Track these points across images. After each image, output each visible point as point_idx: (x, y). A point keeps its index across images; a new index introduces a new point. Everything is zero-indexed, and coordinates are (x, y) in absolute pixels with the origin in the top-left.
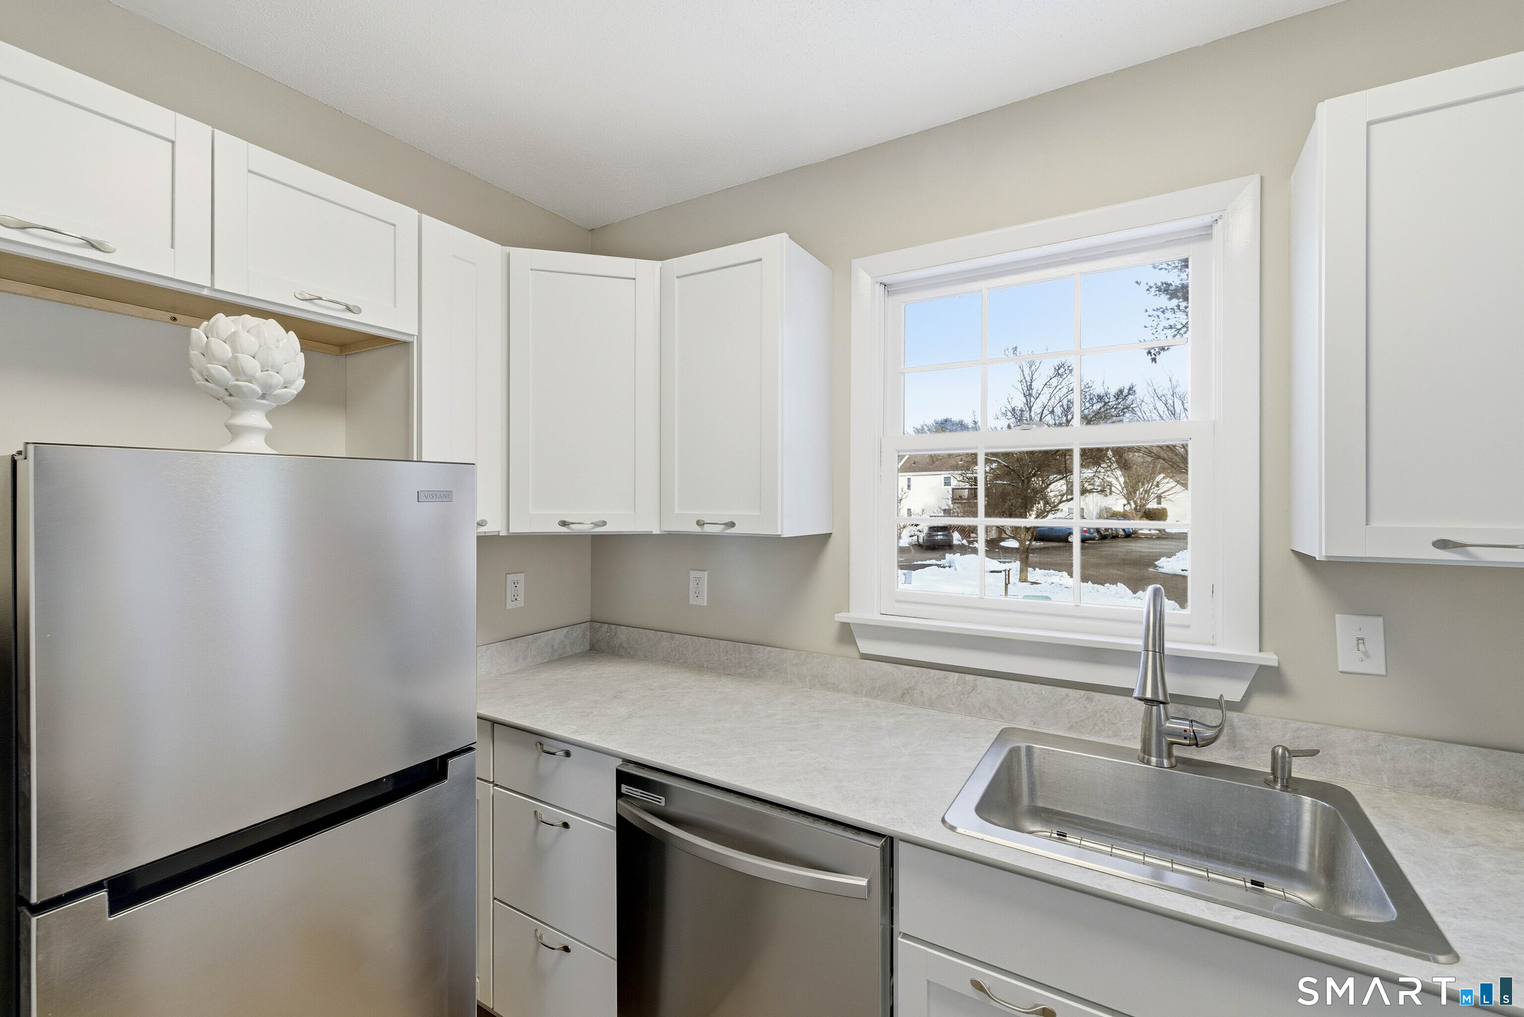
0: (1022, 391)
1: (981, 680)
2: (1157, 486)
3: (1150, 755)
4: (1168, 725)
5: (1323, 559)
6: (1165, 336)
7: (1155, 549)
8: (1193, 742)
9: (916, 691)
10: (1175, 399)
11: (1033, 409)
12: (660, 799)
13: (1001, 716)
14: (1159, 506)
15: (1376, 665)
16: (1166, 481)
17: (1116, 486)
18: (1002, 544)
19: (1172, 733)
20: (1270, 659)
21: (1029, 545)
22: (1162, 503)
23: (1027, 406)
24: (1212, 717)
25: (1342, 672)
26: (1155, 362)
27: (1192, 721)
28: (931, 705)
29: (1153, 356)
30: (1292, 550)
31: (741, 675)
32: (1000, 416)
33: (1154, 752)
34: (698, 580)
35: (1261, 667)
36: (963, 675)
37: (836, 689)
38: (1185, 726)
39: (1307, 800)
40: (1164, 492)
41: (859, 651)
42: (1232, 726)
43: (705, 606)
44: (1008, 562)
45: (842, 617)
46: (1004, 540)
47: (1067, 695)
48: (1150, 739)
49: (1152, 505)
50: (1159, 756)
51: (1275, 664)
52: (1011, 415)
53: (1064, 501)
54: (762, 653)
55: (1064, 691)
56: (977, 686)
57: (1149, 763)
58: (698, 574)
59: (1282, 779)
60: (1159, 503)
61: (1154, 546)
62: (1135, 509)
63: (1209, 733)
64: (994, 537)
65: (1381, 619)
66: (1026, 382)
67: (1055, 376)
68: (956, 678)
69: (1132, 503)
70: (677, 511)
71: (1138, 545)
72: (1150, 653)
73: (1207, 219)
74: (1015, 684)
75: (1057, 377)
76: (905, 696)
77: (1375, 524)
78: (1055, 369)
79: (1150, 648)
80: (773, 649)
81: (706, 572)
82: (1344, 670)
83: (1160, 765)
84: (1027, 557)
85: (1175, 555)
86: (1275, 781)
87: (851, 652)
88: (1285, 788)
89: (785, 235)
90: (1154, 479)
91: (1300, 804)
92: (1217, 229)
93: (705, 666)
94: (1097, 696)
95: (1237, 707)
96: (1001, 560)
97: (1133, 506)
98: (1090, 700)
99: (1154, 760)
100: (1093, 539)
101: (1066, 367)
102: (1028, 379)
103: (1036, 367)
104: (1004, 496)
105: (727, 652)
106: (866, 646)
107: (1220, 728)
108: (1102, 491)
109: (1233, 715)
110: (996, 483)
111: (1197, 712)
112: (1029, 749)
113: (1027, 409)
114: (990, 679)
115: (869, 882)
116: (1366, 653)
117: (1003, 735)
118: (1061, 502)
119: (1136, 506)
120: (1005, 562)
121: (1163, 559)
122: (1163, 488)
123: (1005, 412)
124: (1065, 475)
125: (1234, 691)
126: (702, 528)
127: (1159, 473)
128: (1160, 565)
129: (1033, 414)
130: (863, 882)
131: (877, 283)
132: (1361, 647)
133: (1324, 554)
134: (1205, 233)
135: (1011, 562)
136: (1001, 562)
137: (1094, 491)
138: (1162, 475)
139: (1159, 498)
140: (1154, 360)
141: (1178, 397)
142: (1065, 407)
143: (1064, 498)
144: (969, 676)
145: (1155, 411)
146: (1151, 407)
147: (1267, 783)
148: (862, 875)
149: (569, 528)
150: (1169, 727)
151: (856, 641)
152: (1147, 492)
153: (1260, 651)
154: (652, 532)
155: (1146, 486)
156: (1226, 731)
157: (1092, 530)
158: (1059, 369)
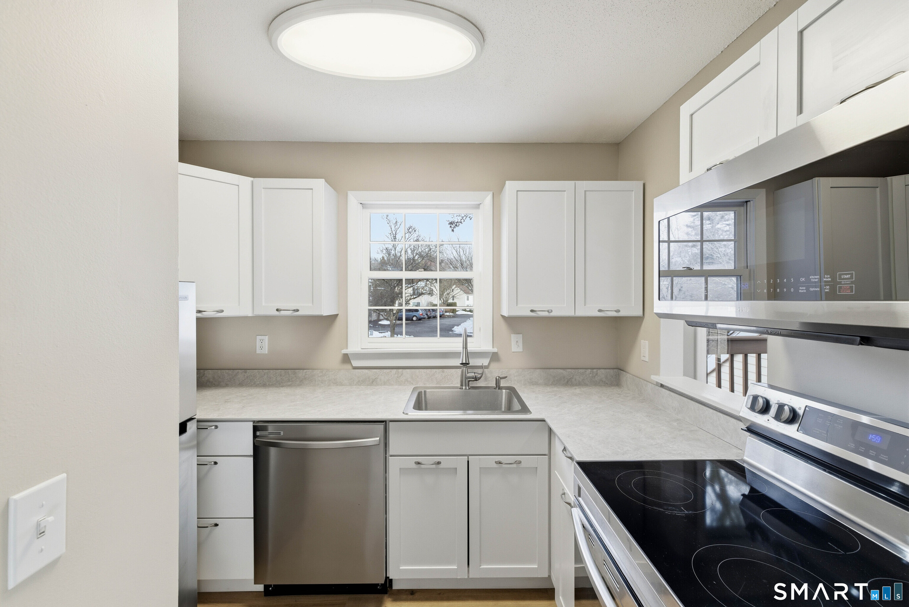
0: (391, 239)
1: (405, 371)
2: (453, 291)
3: (463, 386)
4: (468, 375)
5: (507, 316)
6: (457, 219)
7: (452, 322)
8: (475, 379)
9: (378, 379)
10: (460, 249)
11: (396, 249)
12: (280, 433)
13: (412, 384)
14: (453, 301)
15: (520, 349)
16: (456, 289)
17: (434, 291)
18: (380, 323)
19: (469, 378)
20: (495, 350)
21: (395, 322)
22: (454, 300)
23: (393, 248)
24: (480, 371)
25: (513, 352)
26: (453, 232)
27: (475, 373)
28: (385, 384)
29: (453, 229)
30: (501, 315)
31: (289, 386)
32: (379, 251)
33: (464, 385)
34: (262, 340)
35: (493, 353)
36: (398, 370)
37: (341, 384)
38: (473, 375)
39: (504, 391)
40: (455, 294)
41: (352, 366)
42: (485, 374)
43: (266, 354)
44: (384, 333)
45: (344, 351)
46: (381, 320)
47: (436, 372)
48: (463, 381)
49: (450, 301)
50: (466, 386)
51: (497, 352)
52: (385, 251)
53: (412, 299)
54: (301, 374)
55: (435, 370)
56: (403, 373)
57: (462, 389)
58: (262, 337)
59: (498, 386)
60: (453, 300)
61: (452, 321)
62: (443, 303)
63: (479, 376)
64: (375, 319)
65: (522, 335)
66: (393, 234)
67: (407, 233)
68: (395, 371)
69: (442, 300)
70: (263, 304)
71: (444, 321)
72: (464, 349)
73: (478, 203)
74: (417, 370)
75: (408, 233)
76: (373, 382)
77: (518, 306)
78: (407, 229)
79: (464, 347)
80: (308, 370)
81: (267, 336)
82: (514, 351)
83: (466, 389)
84: (394, 329)
85: (460, 325)
86: (496, 388)
87: (349, 367)
88: (499, 388)
89: (323, 180)
90: (451, 288)
91: (502, 392)
92: (481, 206)
93: (267, 384)
94: (445, 370)
95: (487, 367)
96: (380, 331)
97: (442, 301)
98: (443, 372)
99: (464, 387)
100: (424, 318)
101: (413, 229)
102: (394, 233)
103: (398, 227)
104: (382, 296)
105: (281, 375)
106: (355, 363)
107: (482, 374)
108: (429, 294)
109: (486, 370)
110: (378, 289)
111: (476, 370)
112: (425, 392)
113: (394, 249)
114: (408, 370)
115: (380, 439)
116: (518, 345)
117: (414, 389)
118: (410, 299)
119: (444, 301)
120: (382, 333)
121: (455, 327)
122: (455, 292)
123: (382, 250)
124: (412, 285)
125: (485, 362)
126: (280, 313)
127: (454, 285)
128: (454, 330)
129: (396, 252)
130: (378, 439)
131: (359, 203)
132: (517, 344)
133: (507, 315)
134: (478, 206)
135: (385, 332)
136: (380, 333)
137: (426, 293)
138: (455, 286)
139: (453, 297)
140: (453, 230)
141: (462, 248)
142: (413, 249)
143: (412, 297)
144: (400, 370)
145: (452, 254)
146: (450, 252)
147: (495, 389)
148: (377, 437)
149: (202, 314)
150: (469, 376)
151: (351, 361)
152: (448, 294)
153: (493, 348)
154: (248, 315)
155: (448, 291)
156: (484, 375)
157: (424, 314)
158: (409, 229)
